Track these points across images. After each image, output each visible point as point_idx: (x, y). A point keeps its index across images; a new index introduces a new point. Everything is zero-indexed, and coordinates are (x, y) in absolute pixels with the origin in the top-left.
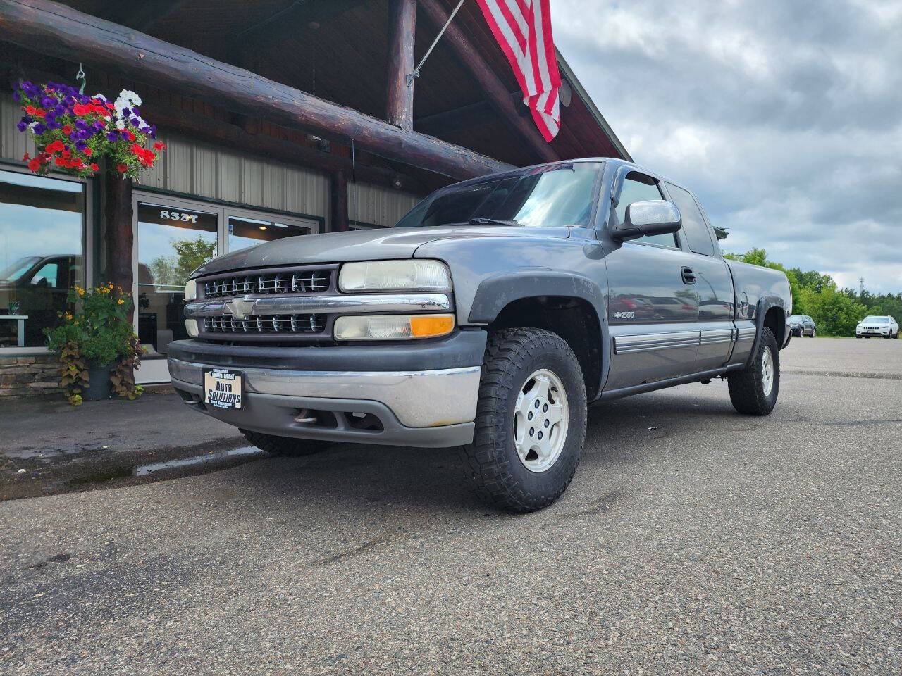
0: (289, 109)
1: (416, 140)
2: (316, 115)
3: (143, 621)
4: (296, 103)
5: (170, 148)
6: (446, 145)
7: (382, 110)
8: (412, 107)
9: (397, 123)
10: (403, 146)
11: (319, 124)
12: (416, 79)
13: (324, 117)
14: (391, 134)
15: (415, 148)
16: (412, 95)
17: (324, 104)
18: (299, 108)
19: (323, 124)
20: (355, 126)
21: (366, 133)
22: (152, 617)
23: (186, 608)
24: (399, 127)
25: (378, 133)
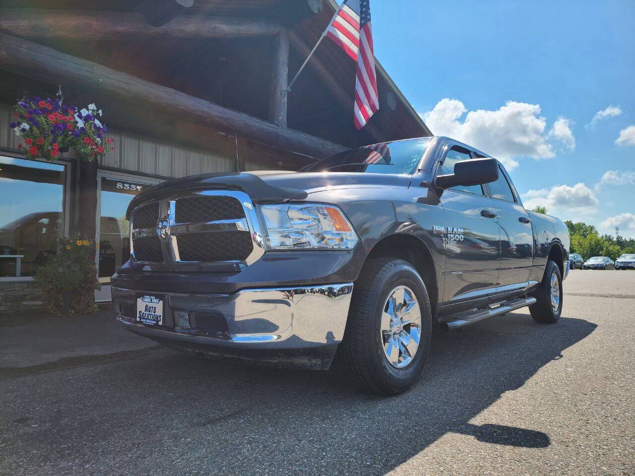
0: (200, 114)
1: (288, 134)
2: (219, 117)
3: (70, 464)
4: (206, 109)
5: (124, 141)
7: (265, 114)
8: (286, 111)
9: (276, 122)
10: (280, 138)
11: (221, 124)
12: (289, 93)
13: (224, 119)
15: (288, 139)
16: (286, 104)
18: (207, 113)
19: (224, 123)
20: (246, 125)
21: (253, 129)
22: (77, 461)
23: (101, 455)
25: (262, 129)
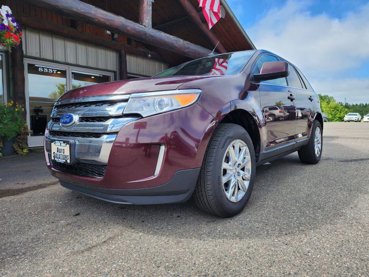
0: (89, 15)
1: (153, 33)
2: (103, 18)
4: (93, 12)
5: (28, 35)
6: (168, 35)
7: (137, 18)
8: (151, 17)
9: (144, 24)
10: (147, 35)
11: (105, 23)
12: (153, 3)
13: (108, 20)
14: (141, 29)
15: (153, 36)
16: (151, 11)
17: (107, 13)
18: (94, 15)
19: (107, 23)
20: (123, 25)
21: (129, 28)
24: (145, 26)
25: (135, 29)
